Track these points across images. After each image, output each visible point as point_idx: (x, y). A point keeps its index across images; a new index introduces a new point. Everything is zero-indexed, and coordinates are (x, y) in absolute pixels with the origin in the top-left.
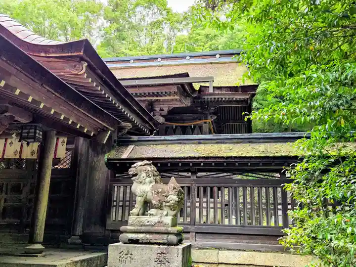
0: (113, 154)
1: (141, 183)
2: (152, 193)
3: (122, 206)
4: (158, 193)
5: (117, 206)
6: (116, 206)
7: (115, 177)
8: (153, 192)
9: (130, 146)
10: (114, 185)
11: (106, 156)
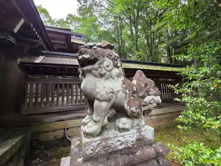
0: (26, 60)
1: (102, 76)
2: (126, 93)
3: (35, 97)
4: (134, 92)
5: (31, 98)
6: (29, 98)
7: (28, 77)
8: (127, 91)
9: (40, 57)
10: (28, 83)
11: (19, 60)
